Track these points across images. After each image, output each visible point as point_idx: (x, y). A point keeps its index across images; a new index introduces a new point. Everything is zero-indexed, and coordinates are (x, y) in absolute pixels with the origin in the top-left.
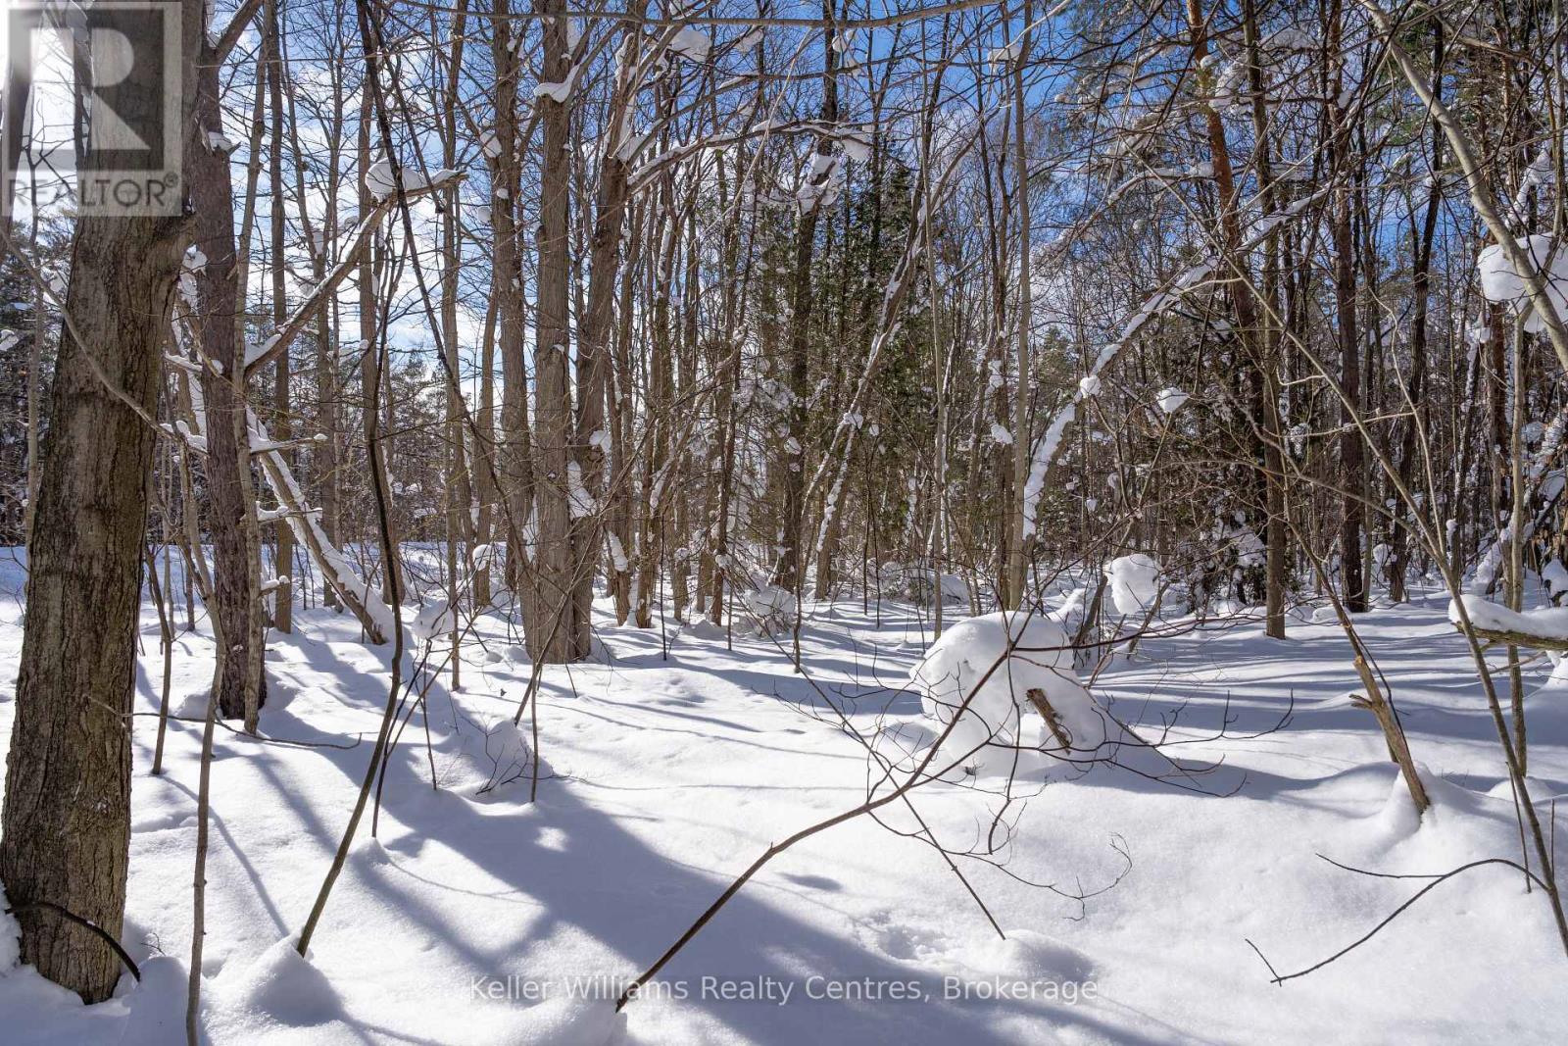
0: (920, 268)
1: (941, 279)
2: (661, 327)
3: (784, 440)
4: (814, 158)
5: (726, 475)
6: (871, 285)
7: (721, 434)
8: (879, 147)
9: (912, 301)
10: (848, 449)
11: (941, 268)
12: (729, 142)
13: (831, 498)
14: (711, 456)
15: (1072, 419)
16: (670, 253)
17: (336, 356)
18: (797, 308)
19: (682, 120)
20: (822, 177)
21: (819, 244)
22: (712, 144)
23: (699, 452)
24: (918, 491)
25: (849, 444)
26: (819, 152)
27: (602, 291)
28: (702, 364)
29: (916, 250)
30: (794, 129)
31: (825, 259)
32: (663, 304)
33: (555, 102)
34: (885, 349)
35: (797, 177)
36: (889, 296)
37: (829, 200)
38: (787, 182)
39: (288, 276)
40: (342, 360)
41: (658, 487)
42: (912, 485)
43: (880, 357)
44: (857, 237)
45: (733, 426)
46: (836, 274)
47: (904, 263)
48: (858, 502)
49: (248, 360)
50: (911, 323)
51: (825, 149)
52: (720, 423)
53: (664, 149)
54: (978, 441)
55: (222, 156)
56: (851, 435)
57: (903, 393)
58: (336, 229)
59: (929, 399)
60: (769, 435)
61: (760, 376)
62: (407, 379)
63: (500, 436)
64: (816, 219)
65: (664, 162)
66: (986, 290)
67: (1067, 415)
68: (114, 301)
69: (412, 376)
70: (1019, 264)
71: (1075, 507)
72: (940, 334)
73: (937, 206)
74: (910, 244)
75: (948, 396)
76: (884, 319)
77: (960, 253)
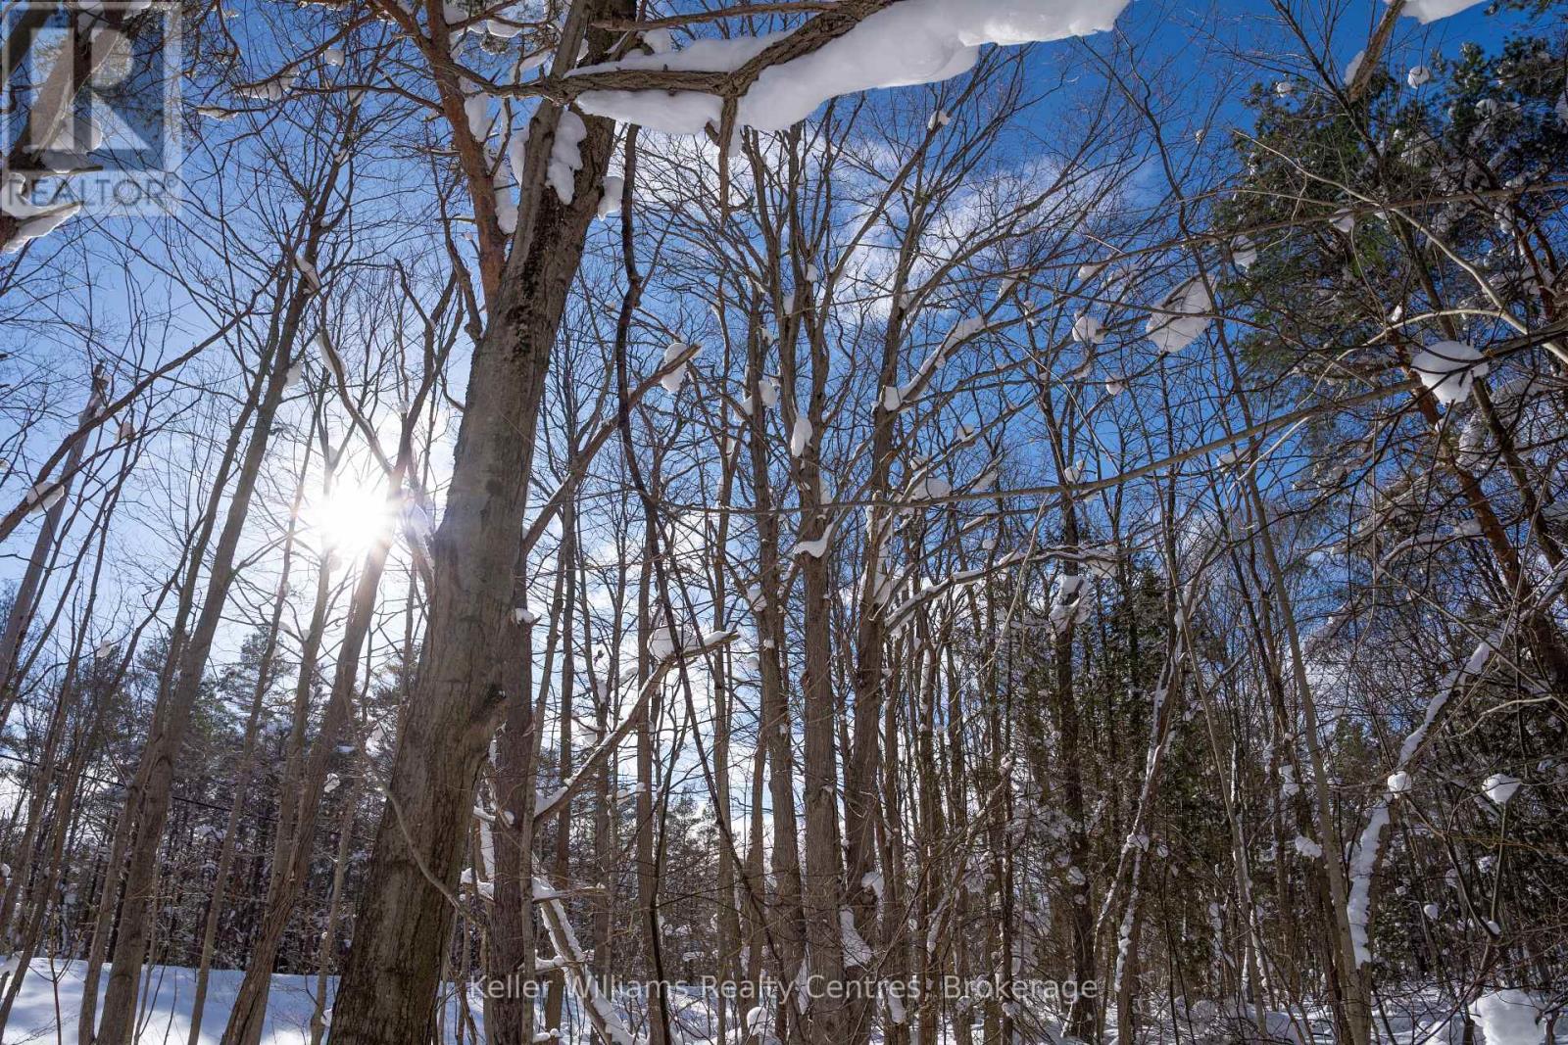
0: (1186, 672)
1: (1209, 679)
2: (926, 756)
3: (1065, 870)
4: (1062, 579)
5: (1007, 913)
6: (1136, 695)
7: (996, 868)
8: (1125, 561)
9: (1184, 707)
10: (1136, 873)
11: (1208, 668)
12: (977, 576)
13: (1124, 930)
14: (989, 891)
15: (1387, 822)
16: (930, 687)
17: (614, 799)
18: (1063, 730)
19: (931, 560)
20: (1072, 597)
21: (1077, 661)
22: (960, 581)
23: (975, 888)
24: (1222, 915)
25: (1137, 868)
26: (1066, 572)
27: (866, 729)
28: (972, 794)
29: (1179, 656)
30: (1038, 557)
31: (1086, 674)
32: (927, 736)
33: (813, 558)
34: (1161, 759)
35: (1047, 598)
36: (1158, 705)
37: (1082, 618)
38: (1039, 604)
39: (574, 725)
40: (619, 802)
41: (935, 927)
42: (1214, 910)
43: (1158, 772)
44: (1115, 649)
45: (1009, 859)
46: (1100, 691)
47: (1168, 670)
48: (1156, 931)
49: (537, 811)
50: (1185, 729)
51: (1071, 568)
52: (996, 856)
53: (917, 589)
54: (1281, 849)
55: (526, 627)
56: (1138, 858)
57: (1189, 806)
58: (617, 680)
59: (1218, 809)
60: (1049, 866)
61: (1033, 802)
62: (679, 817)
63: (771, 881)
64: (1072, 636)
65: (917, 602)
66: (1260, 686)
67: (1380, 818)
68: (432, 777)
69: (683, 813)
70: (1290, 653)
71: (1415, 915)
72: (1218, 738)
73: (1193, 609)
74: (1172, 650)
75: (1239, 806)
76: (1155, 730)
77: (1225, 649)
